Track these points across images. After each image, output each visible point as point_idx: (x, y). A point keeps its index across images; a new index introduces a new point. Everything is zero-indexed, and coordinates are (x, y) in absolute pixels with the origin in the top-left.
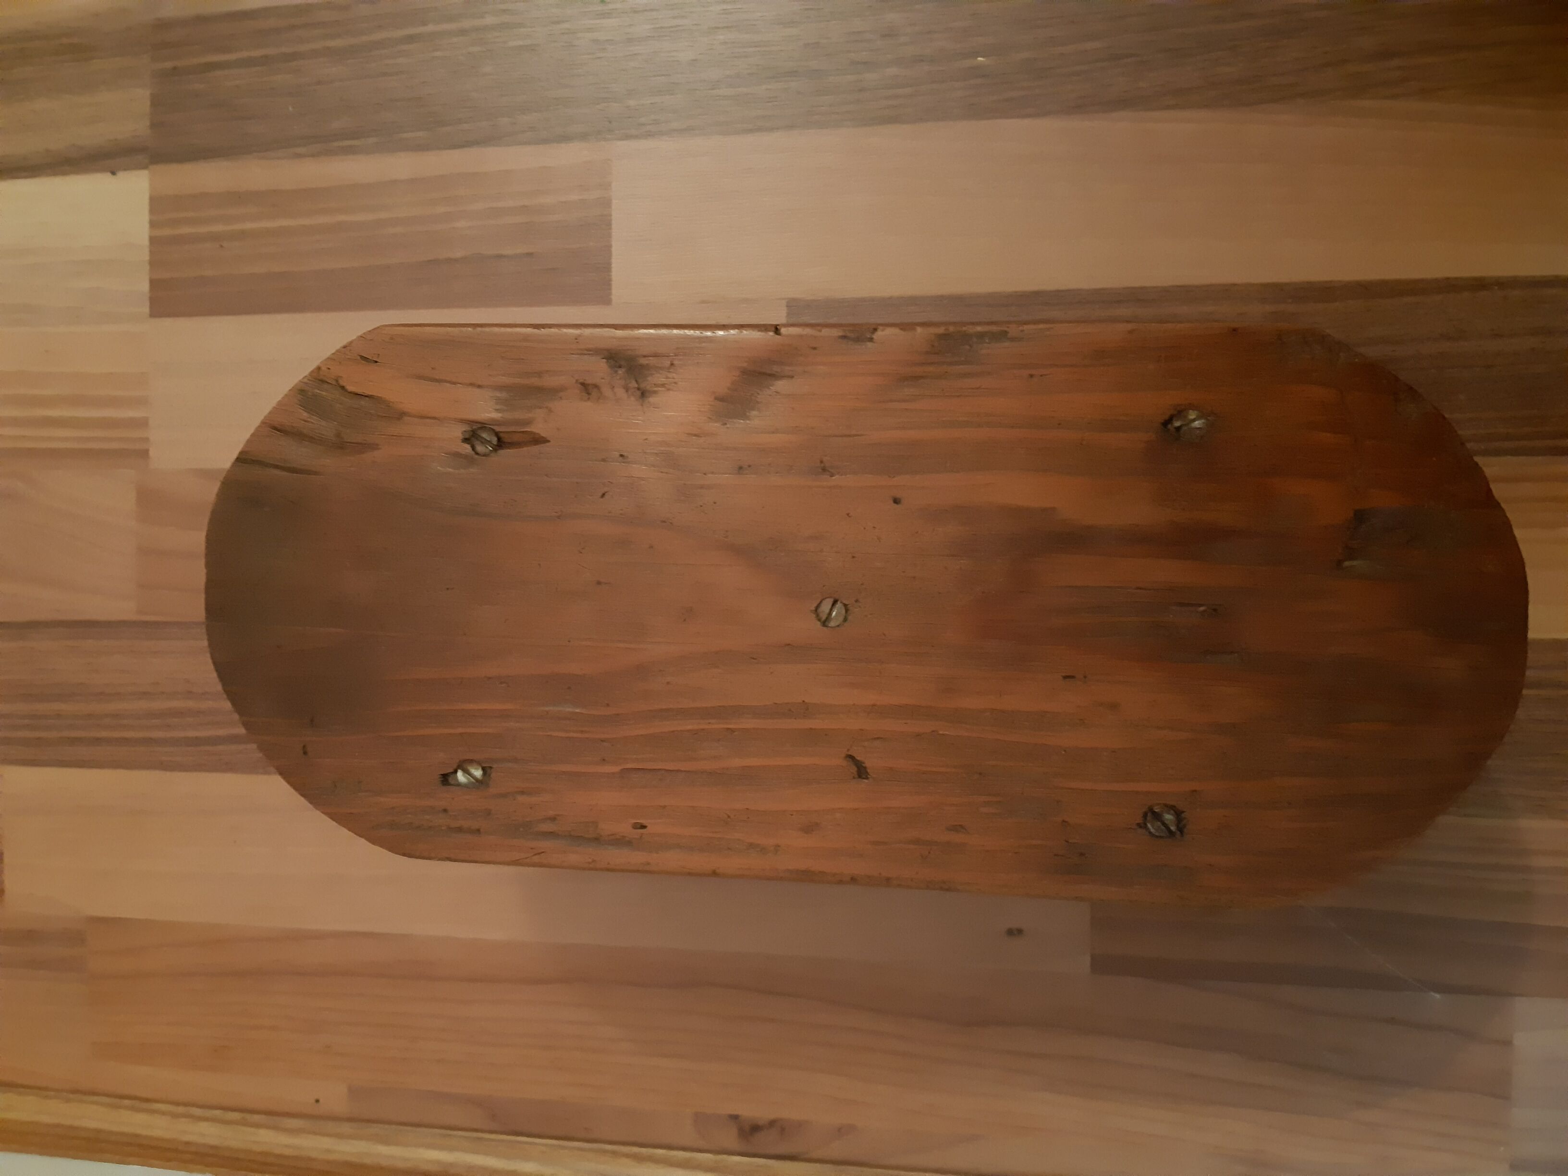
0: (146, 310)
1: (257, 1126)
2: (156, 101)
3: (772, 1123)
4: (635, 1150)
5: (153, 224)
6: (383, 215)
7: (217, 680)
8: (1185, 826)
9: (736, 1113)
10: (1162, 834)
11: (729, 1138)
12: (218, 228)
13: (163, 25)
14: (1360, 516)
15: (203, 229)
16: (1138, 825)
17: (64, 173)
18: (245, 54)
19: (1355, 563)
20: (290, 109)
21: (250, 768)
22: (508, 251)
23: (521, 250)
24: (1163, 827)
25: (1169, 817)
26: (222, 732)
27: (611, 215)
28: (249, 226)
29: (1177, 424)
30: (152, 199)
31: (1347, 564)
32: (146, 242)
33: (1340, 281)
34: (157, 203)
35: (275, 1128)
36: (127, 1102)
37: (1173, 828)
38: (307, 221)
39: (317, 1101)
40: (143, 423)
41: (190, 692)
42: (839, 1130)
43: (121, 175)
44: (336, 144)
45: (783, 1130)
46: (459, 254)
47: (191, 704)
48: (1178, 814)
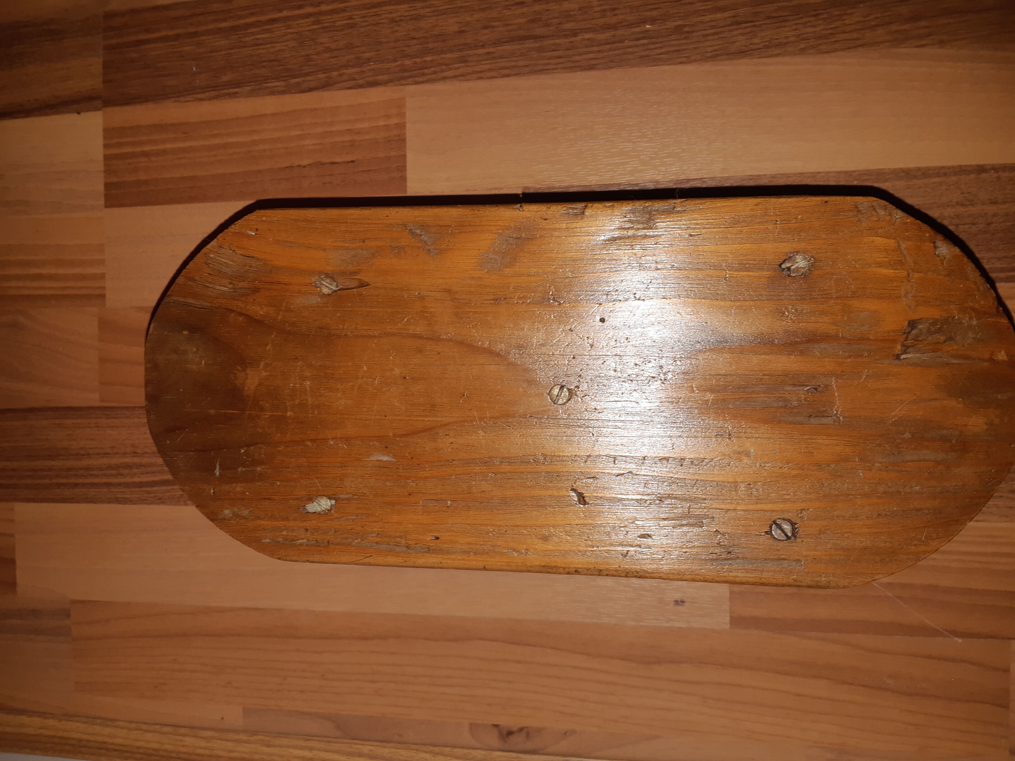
0: (102, 202)
1: (184, 735)
2: (106, 66)
3: (521, 730)
4: (431, 748)
5: (106, 146)
6: (256, 137)
7: (154, 444)
8: (797, 533)
9: (496, 723)
10: (782, 539)
11: (493, 739)
12: (147, 148)
13: (109, 16)
14: (913, 324)
15: (138, 149)
16: (766, 532)
17: (47, 114)
18: (163, 33)
19: (909, 356)
20: (194, 69)
21: (176, 501)
22: (338, 160)
23: (348, 158)
24: (783, 534)
25: (787, 527)
26: (157, 478)
27: (405, 134)
28: (168, 146)
29: (788, 265)
30: (106, 130)
31: (903, 357)
32: (101, 158)
33: (889, 169)
34: (108, 132)
35: (195, 736)
36: (98, 721)
37: (790, 534)
38: (206, 143)
39: (222, 718)
40: (102, 276)
41: (135, 453)
42: (565, 733)
43: (83, 114)
44: (225, 91)
45: (528, 735)
46: (305, 162)
47: (136, 460)
48: (793, 524)
